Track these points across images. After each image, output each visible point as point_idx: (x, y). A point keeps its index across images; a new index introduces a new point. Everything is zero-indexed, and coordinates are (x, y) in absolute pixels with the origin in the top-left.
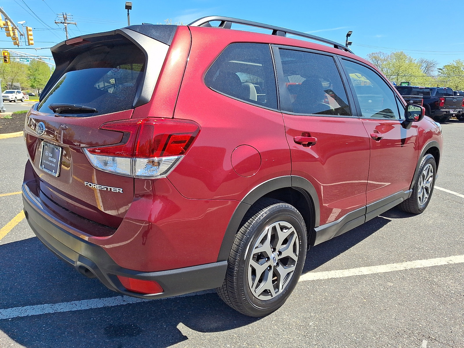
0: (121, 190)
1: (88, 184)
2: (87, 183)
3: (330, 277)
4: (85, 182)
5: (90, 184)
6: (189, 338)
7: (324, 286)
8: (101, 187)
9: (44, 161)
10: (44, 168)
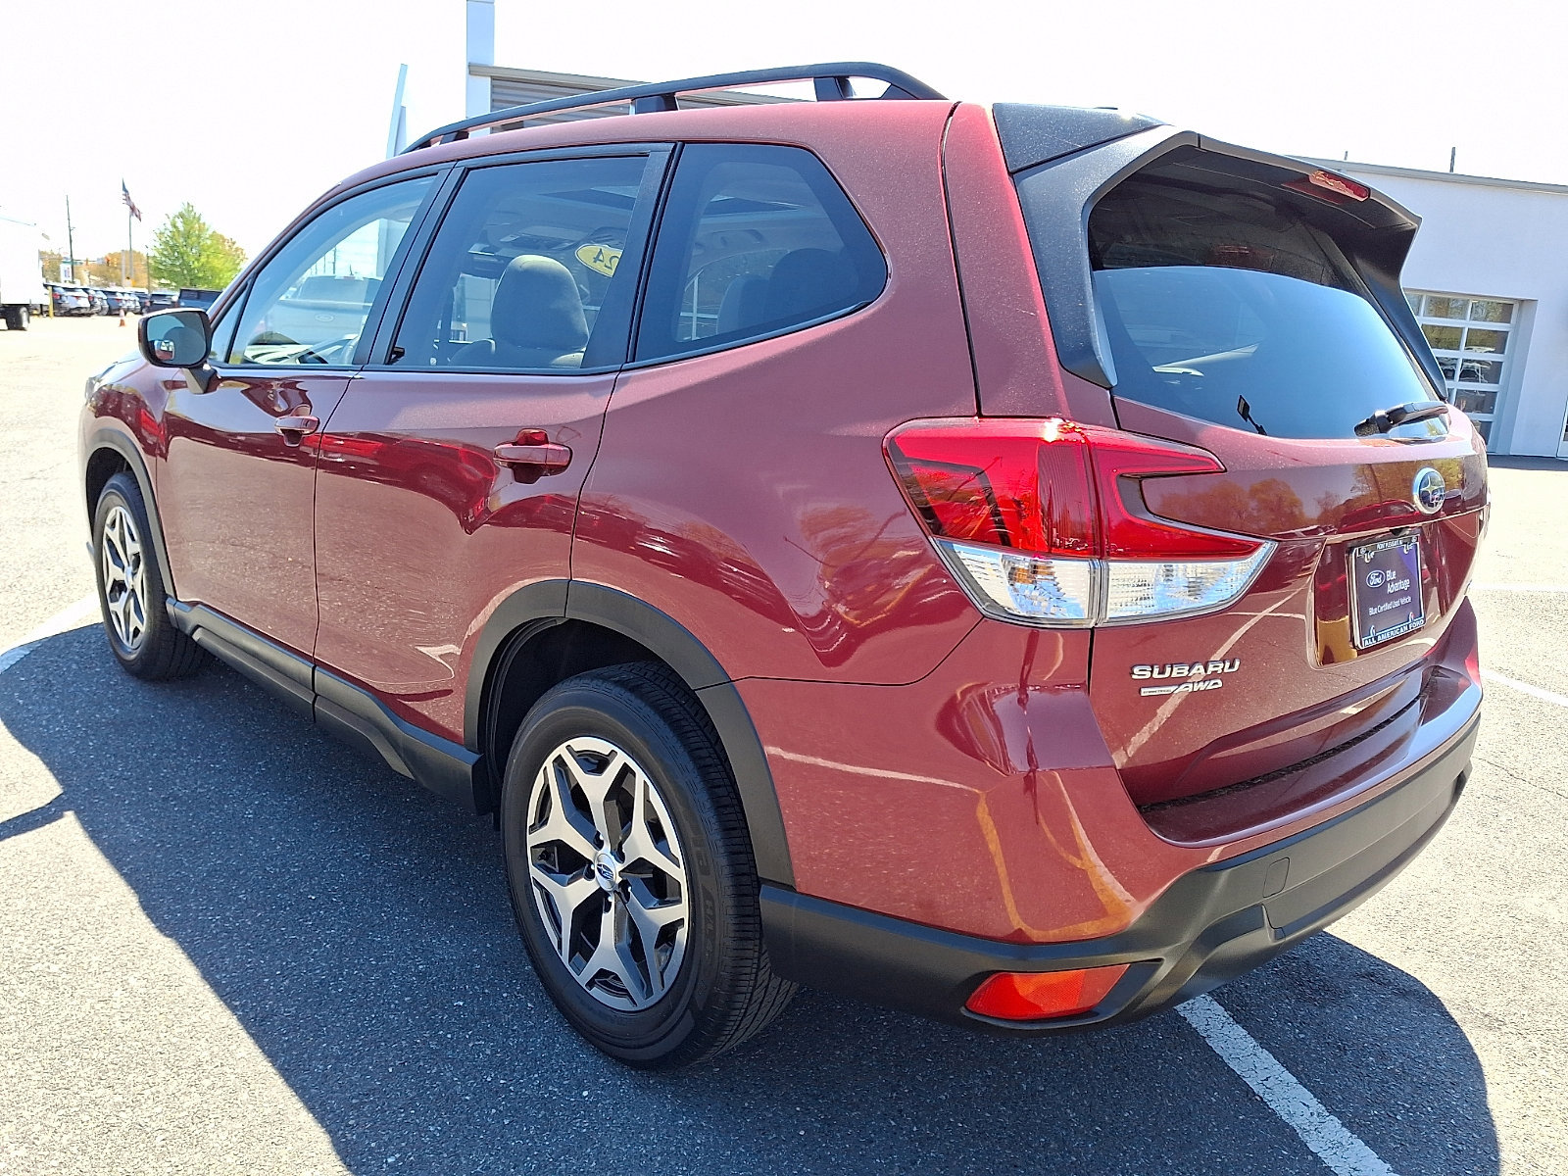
9: (1371, 611)
10: (1375, 633)
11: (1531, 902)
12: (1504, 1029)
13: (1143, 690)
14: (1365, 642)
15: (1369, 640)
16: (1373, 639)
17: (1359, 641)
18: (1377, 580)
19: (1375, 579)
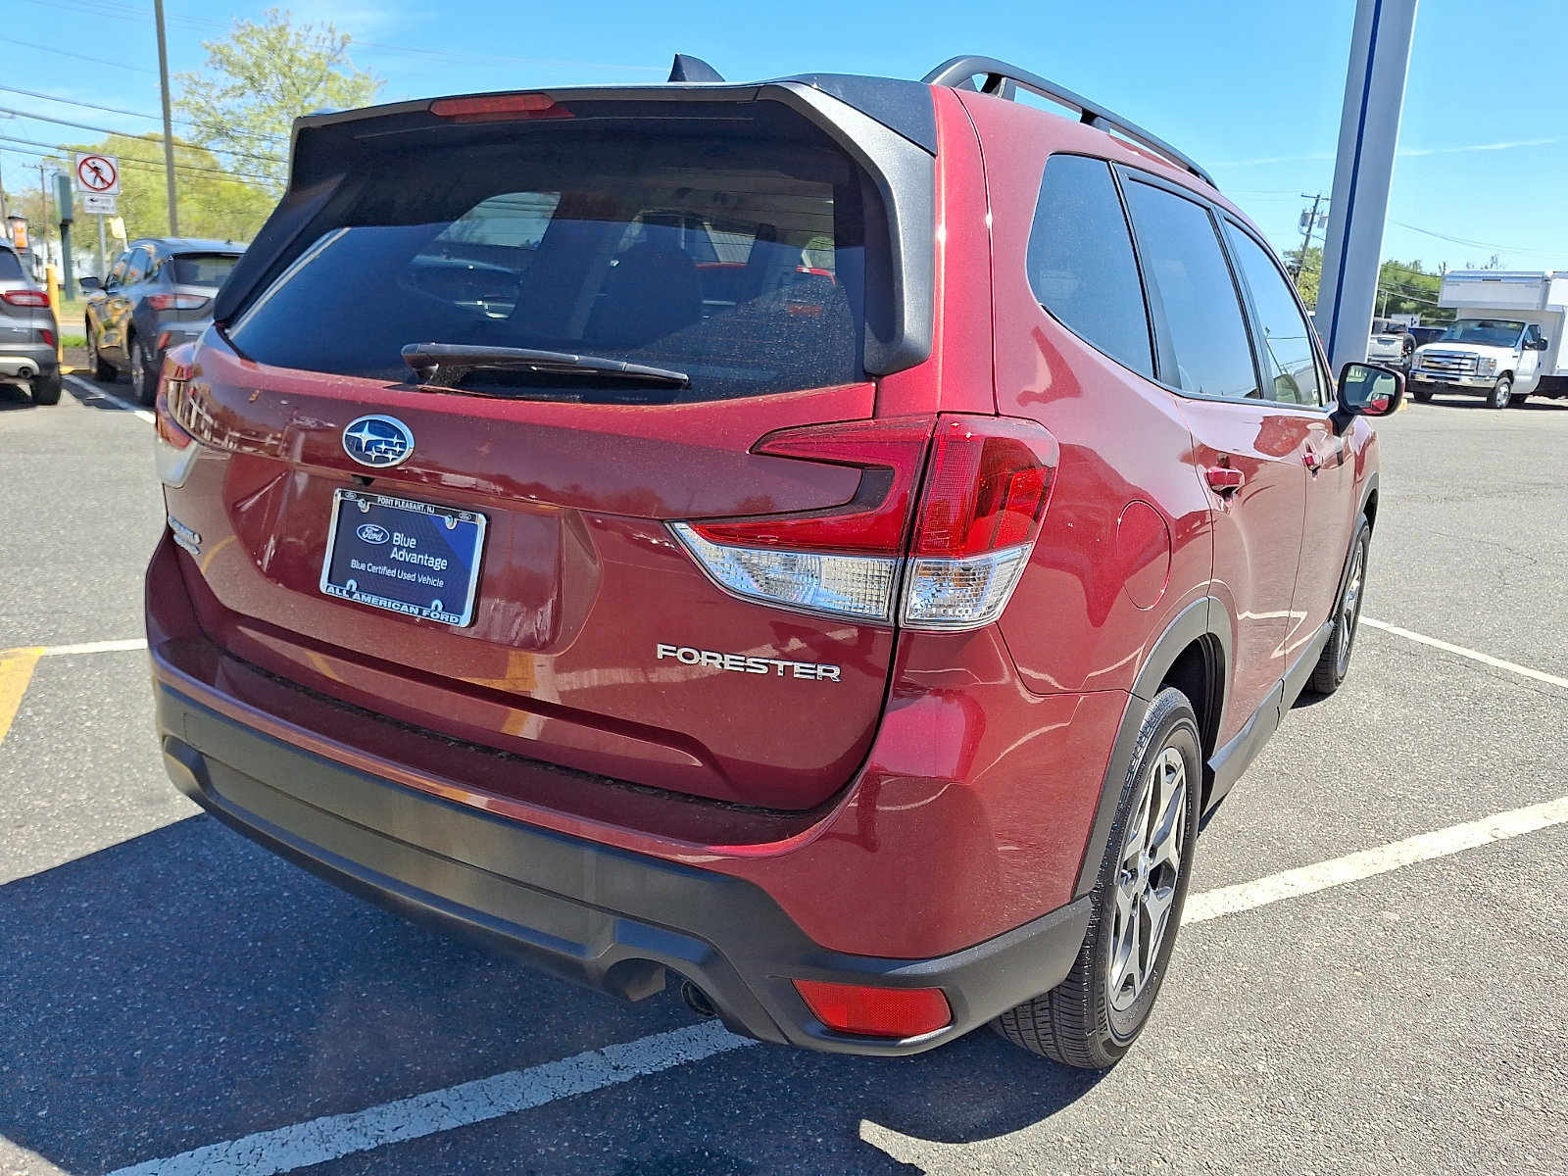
0: (837, 670)
1: (675, 652)
2: (674, 649)
3: (1220, 913)
4: (660, 647)
5: (685, 655)
6: (925, 1170)
7: (1222, 943)
8: (742, 664)
9: (354, 564)
10: (354, 589)
14: (331, 589)
15: (338, 590)
16: (345, 592)
17: (323, 584)
18: (375, 536)
19: (371, 534)
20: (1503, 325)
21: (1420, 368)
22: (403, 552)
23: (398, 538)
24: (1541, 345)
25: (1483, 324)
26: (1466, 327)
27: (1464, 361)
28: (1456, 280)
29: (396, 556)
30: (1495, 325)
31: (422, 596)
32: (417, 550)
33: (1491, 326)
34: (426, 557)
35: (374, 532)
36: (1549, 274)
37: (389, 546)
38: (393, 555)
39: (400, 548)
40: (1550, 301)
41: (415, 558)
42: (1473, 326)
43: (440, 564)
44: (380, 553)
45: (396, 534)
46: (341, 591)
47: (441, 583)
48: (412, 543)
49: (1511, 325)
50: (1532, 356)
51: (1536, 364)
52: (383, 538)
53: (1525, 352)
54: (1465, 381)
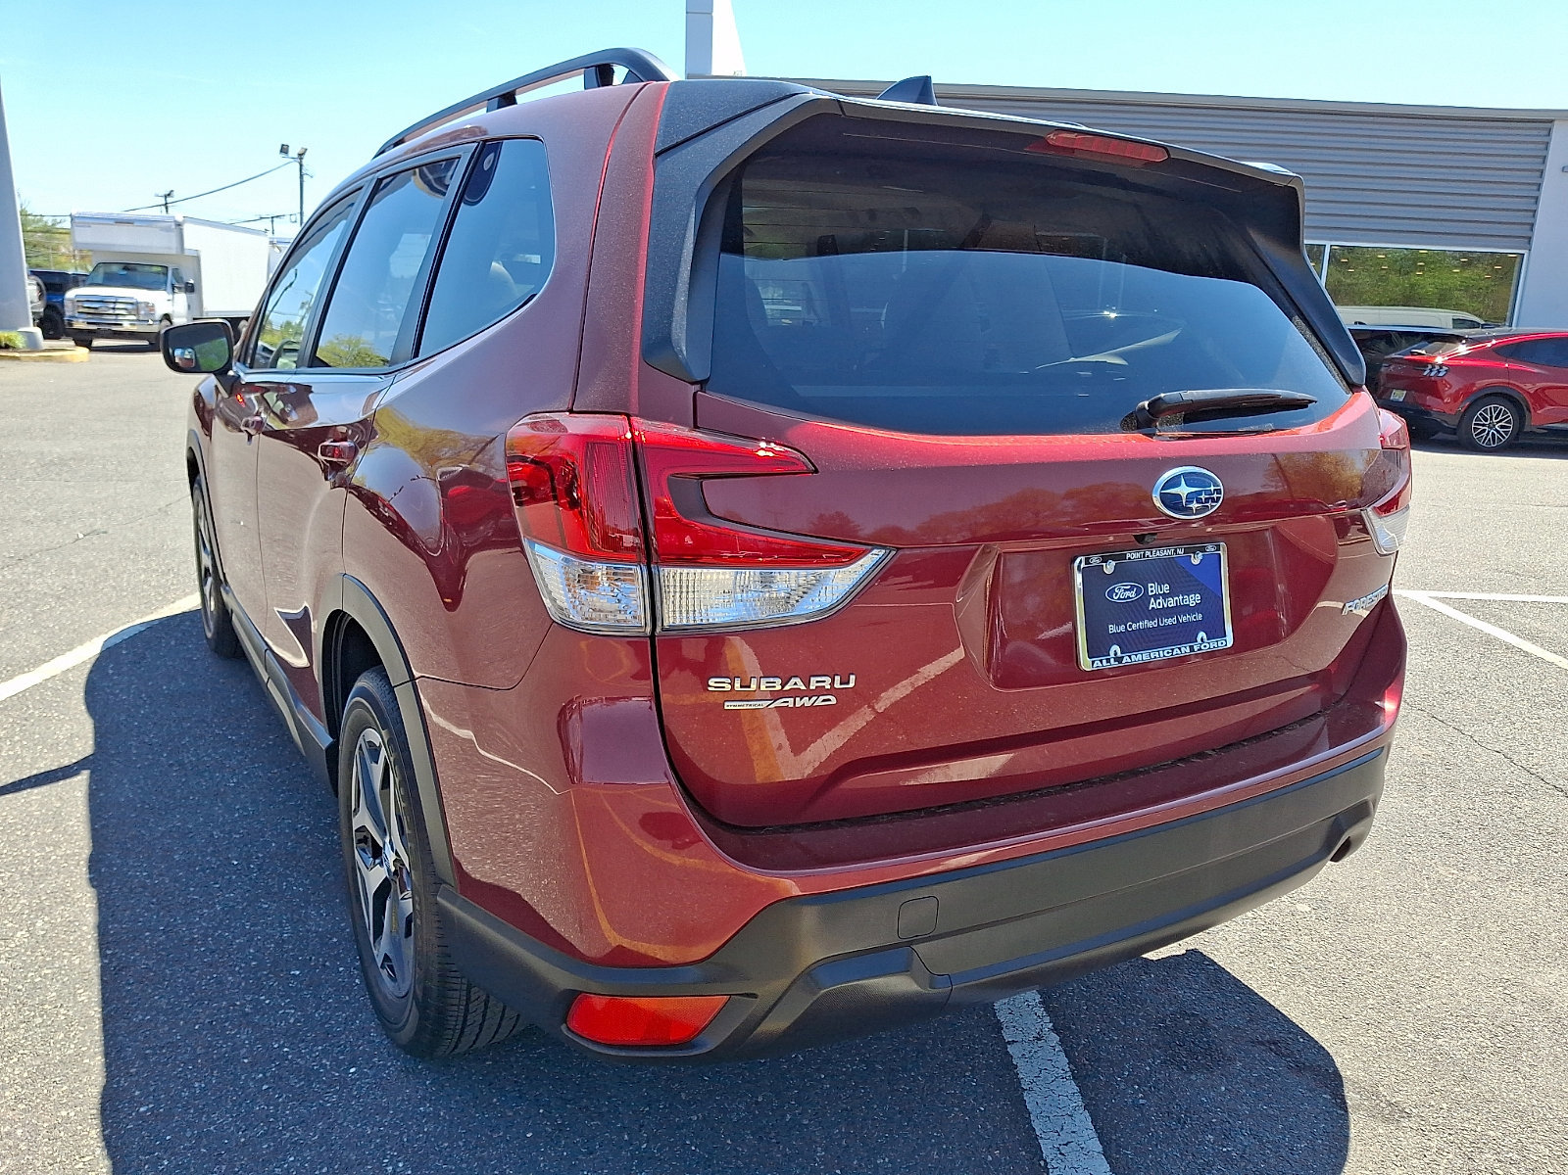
9: (1112, 629)
10: (1119, 654)
11: (1544, 980)
12: (1405, 1123)
13: (726, 704)
14: (1097, 663)
15: (1104, 662)
16: (1112, 660)
17: (1086, 663)
18: (1128, 593)
19: (1123, 593)
20: (147, 268)
21: (77, 315)
22: (1161, 600)
23: (1153, 588)
24: (190, 289)
25: (127, 267)
26: (108, 271)
27: (118, 306)
28: (87, 221)
29: (1154, 606)
30: (139, 268)
31: (1186, 634)
32: (1171, 594)
33: (135, 270)
34: (1181, 597)
35: (1127, 590)
36: (180, 219)
37: (1146, 598)
38: (1151, 606)
39: (1156, 597)
40: (187, 245)
41: (1171, 602)
42: (115, 269)
43: (1193, 600)
44: (1138, 608)
45: (1150, 585)
46: (1108, 661)
47: (1200, 617)
48: (1166, 588)
49: (155, 269)
50: (181, 298)
51: (186, 307)
52: (1137, 593)
53: (176, 295)
54: (127, 326)
